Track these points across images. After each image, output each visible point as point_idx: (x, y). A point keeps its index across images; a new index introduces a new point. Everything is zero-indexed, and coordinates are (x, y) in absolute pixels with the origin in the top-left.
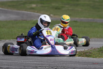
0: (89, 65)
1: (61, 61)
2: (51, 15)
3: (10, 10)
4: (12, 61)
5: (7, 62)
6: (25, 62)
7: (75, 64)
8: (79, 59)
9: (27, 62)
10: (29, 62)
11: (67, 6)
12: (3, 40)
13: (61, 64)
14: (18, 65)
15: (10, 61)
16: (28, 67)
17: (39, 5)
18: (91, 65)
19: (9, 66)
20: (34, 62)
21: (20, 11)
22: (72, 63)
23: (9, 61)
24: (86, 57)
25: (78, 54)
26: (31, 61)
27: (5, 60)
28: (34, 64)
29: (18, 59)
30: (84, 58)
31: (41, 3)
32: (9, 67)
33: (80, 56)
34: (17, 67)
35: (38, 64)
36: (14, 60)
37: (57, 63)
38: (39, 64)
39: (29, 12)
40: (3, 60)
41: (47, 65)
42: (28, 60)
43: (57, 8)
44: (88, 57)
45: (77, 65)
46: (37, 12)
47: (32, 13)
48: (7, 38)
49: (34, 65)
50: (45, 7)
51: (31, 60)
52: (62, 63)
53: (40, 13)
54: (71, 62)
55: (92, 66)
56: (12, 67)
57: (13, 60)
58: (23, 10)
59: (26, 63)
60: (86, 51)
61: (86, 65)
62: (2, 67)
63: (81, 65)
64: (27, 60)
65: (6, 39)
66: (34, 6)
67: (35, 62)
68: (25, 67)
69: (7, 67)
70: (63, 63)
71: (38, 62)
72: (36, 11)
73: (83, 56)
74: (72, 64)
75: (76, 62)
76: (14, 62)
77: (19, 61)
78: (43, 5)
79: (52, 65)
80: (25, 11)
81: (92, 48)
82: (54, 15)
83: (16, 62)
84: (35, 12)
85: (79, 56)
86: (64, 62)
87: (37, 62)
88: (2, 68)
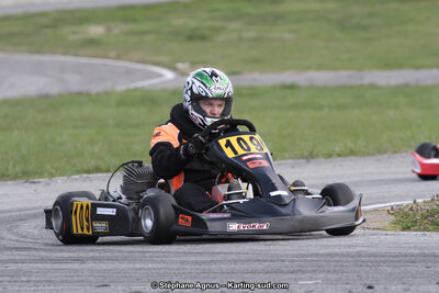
2: (180, 66)
11: (234, 25)
12: (42, 180)
17: (119, 28)
31: (127, 20)
43: (193, 36)
46: (118, 57)
50: (143, 33)
53: (130, 60)
58: (54, 53)
66: (96, 31)
72: (112, 54)
78: (132, 26)
80: (65, 54)
84: (106, 57)
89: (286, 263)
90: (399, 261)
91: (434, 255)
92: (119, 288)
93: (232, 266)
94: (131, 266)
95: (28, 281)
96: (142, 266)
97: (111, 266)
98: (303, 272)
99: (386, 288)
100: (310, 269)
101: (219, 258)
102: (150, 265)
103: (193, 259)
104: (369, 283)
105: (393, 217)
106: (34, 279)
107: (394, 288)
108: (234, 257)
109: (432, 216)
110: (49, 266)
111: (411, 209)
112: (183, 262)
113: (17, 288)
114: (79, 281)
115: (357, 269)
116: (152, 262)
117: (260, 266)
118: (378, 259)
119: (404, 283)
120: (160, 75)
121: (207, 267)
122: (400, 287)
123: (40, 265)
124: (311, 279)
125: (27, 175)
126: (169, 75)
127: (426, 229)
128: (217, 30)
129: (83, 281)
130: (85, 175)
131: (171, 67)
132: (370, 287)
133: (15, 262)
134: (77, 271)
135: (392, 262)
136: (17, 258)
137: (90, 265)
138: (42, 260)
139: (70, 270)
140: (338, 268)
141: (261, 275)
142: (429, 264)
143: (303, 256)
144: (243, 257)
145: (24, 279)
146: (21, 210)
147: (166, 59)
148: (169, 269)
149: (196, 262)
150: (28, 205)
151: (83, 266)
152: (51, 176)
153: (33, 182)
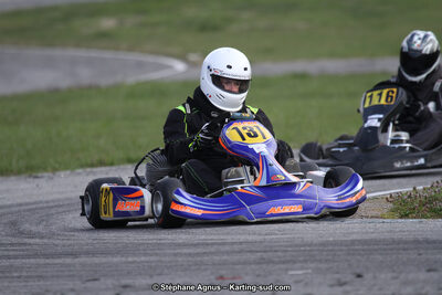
12: (46, 174)
21: (57, 52)
39: (94, 54)
47: (108, 55)
89: (279, 254)
90: (392, 249)
91: (427, 241)
92: (110, 282)
93: (225, 257)
94: (124, 259)
95: (19, 277)
96: (136, 259)
97: (104, 260)
98: (295, 262)
99: (375, 277)
100: (301, 259)
101: (213, 249)
102: (143, 259)
103: (185, 251)
104: (358, 271)
105: (391, 205)
106: (24, 274)
107: (383, 276)
108: (227, 248)
109: (430, 202)
110: (42, 261)
111: (410, 197)
112: (175, 255)
113: (6, 284)
114: (70, 276)
115: (349, 258)
116: (145, 255)
117: (252, 257)
118: (371, 247)
119: (394, 271)
120: (170, 67)
121: (199, 259)
122: (390, 275)
123: (32, 261)
124: (302, 268)
125: (30, 170)
126: (179, 66)
127: (423, 217)
129: (73, 276)
130: (89, 170)
132: (359, 276)
133: (9, 257)
134: (69, 265)
135: (385, 250)
136: (11, 253)
137: (83, 259)
138: (36, 256)
139: (62, 265)
140: (330, 257)
141: (253, 266)
142: (422, 252)
143: (296, 246)
144: (236, 247)
145: (15, 274)
146: (21, 205)
148: (161, 261)
149: (190, 254)
150: (28, 200)
151: (76, 260)
152: (55, 170)
153: (37, 177)
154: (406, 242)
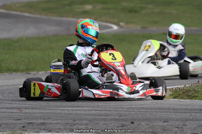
0: (194, 114)
1: (142, 108)
2: (122, 24)
3: (44, 17)
4: (51, 111)
5: (41, 113)
6: (74, 112)
7: (166, 112)
8: (175, 102)
9: (79, 112)
10: (83, 112)
11: (150, 6)
12: (34, 72)
13: (141, 114)
14: (62, 117)
15: (48, 111)
16: (80, 120)
17: (99, 6)
18: (197, 114)
19: (44, 119)
20: (91, 112)
21: (64, 19)
22: (162, 111)
23: (44, 111)
24: (187, 99)
25: (173, 94)
26: (85, 110)
27: (38, 110)
28: (91, 115)
29: (62, 107)
30: (184, 100)
31: (103, 3)
32: (45, 121)
33: (176, 97)
34: (59, 121)
35: (99, 115)
36: (54, 109)
37: (134, 111)
38: (102, 115)
40: (34, 110)
41: (116, 115)
42: (80, 109)
43: (131, 11)
44: (191, 99)
45: (172, 113)
48: (40, 69)
49: (91, 117)
50: (109, 9)
51: (87, 109)
52: (144, 112)
54: (159, 109)
55: (199, 114)
56: (51, 121)
57: (52, 109)
59: (76, 114)
60: (188, 87)
61: (189, 114)
62: (33, 121)
63: (179, 114)
64: (78, 109)
65: (39, 71)
66: (88, 7)
67: (94, 112)
68: (74, 121)
69: (42, 121)
70: (146, 112)
71: (98, 110)
73: (182, 98)
74: (163, 113)
75: (169, 109)
76: (54, 113)
77: (63, 110)
78: (105, 6)
79: (125, 115)
81: (199, 81)
82: (127, 23)
83: (59, 111)
85: (174, 98)
86: (147, 109)
87: (98, 112)
88: (32, 123)
91: (174, 109)
105: (171, 93)
107: (143, 123)
119: (149, 122)
120: (111, 28)
122: (147, 123)
126: (115, 27)
128: (142, 8)
131: (118, 24)
147: (116, 21)
153: (29, 74)
154: (164, 109)
